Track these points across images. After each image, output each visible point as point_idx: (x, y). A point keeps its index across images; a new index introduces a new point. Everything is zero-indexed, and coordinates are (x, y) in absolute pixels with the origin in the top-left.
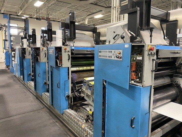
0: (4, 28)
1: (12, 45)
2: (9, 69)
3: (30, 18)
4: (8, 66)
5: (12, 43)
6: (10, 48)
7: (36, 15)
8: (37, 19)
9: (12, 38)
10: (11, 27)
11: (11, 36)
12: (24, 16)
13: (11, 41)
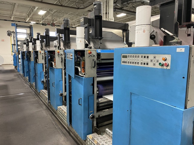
0: (13, 34)
1: (19, 49)
2: (17, 69)
3: (37, 24)
4: (16, 67)
5: (19, 47)
6: (17, 51)
7: (42, 21)
8: (43, 24)
9: (19, 43)
10: (18, 33)
11: (18, 41)
12: (31, 22)
13: (18, 45)
